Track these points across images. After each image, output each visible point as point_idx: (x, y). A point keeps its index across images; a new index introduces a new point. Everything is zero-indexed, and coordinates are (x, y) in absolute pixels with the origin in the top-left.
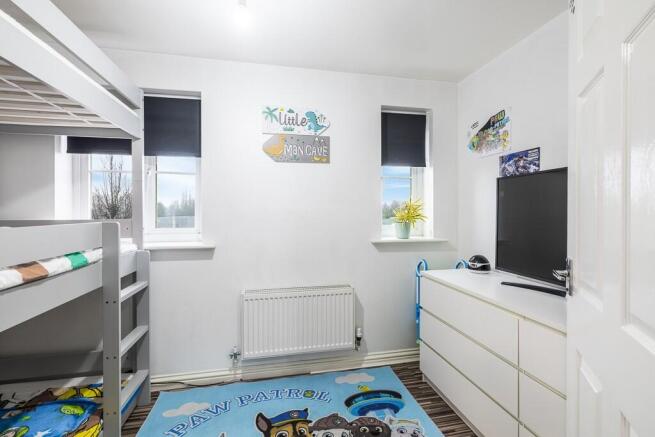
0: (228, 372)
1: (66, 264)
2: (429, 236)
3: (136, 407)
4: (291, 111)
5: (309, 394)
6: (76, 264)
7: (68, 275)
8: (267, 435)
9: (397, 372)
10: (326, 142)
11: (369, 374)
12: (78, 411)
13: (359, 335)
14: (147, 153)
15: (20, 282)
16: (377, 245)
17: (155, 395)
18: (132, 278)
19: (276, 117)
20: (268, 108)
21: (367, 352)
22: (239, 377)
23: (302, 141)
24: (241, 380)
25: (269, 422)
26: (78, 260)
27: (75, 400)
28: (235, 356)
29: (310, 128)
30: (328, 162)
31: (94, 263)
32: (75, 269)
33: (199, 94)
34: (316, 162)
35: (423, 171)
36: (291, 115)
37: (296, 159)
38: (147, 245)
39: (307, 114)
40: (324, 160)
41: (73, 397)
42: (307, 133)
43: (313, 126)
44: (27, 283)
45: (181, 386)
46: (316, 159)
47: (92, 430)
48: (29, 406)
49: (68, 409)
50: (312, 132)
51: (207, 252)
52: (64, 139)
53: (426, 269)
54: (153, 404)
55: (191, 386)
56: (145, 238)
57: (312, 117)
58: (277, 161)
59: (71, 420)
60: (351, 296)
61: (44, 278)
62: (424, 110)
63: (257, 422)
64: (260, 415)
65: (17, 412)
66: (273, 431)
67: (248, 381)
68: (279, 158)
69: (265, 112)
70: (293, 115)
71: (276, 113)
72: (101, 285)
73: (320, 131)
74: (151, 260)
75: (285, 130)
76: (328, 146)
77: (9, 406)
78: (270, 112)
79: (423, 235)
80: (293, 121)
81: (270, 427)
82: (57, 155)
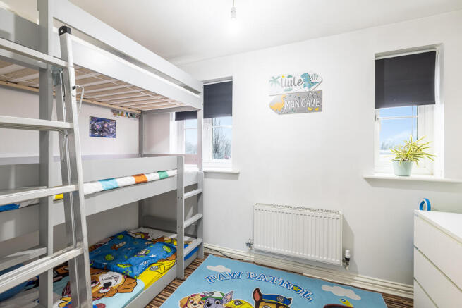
0: (245, 254)
1: (157, 176)
2: (439, 175)
3: (197, 258)
4: (290, 76)
5: (297, 289)
6: (162, 177)
7: (157, 182)
8: (257, 304)
9: (388, 302)
10: (319, 95)
11: (356, 293)
12: (169, 250)
13: (347, 256)
14: (204, 118)
15: (134, 182)
16: (369, 180)
17: (206, 255)
18: (195, 187)
19: (278, 82)
20: (273, 78)
21: (357, 273)
22: (253, 260)
23: (298, 97)
24: (254, 262)
25: (262, 297)
26: (163, 175)
27: (170, 245)
28: (250, 245)
29: (305, 86)
30: (320, 110)
31: (173, 176)
32: (161, 179)
33: (231, 78)
34: (310, 111)
35: (433, 108)
36: (290, 79)
37: (293, 111)
38: (205, 169)
39: (303, 76)
40: (317, 109)
41: (170, 243)
42: (303, 90)
43: (307, 84)
44: (138, 183)
45: (220, 254)
46: (310, 109)
47: (171, 262)
48: (154, 242)
49: (166, 248)
50: (307, 89)
51: (235, 175)
52: (174, 114)
53: (429, 209)
54: (204, 259)
55: (225, 256)
56: (204, 165)
57: (307, 77)
58: (279, 114)
59: (164, 254)
60: (339, 221)
61: (145, 182)
62: (433, 47)
63: (254, 293)
64: (258, 289)
65: (150, 243)
66: (262, 303)
67: (257, 264)
68: (281, 111)
69: (271, 81)
70: (292, 79)
71: (279, 80)
72: (176, 188)
73: (313, 87)
74: (205, 177)
75: (285, 90)
76: (321, 98)
77: (149, 239)
78: (274, 80)
79: (432, 174)
80: (292, 83)
81: (261, 300)
82: (171, 122)
